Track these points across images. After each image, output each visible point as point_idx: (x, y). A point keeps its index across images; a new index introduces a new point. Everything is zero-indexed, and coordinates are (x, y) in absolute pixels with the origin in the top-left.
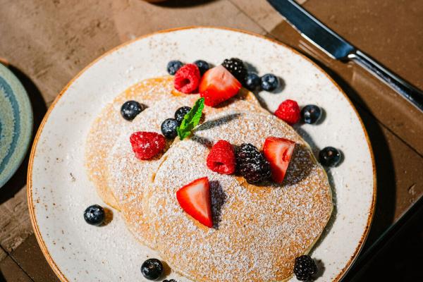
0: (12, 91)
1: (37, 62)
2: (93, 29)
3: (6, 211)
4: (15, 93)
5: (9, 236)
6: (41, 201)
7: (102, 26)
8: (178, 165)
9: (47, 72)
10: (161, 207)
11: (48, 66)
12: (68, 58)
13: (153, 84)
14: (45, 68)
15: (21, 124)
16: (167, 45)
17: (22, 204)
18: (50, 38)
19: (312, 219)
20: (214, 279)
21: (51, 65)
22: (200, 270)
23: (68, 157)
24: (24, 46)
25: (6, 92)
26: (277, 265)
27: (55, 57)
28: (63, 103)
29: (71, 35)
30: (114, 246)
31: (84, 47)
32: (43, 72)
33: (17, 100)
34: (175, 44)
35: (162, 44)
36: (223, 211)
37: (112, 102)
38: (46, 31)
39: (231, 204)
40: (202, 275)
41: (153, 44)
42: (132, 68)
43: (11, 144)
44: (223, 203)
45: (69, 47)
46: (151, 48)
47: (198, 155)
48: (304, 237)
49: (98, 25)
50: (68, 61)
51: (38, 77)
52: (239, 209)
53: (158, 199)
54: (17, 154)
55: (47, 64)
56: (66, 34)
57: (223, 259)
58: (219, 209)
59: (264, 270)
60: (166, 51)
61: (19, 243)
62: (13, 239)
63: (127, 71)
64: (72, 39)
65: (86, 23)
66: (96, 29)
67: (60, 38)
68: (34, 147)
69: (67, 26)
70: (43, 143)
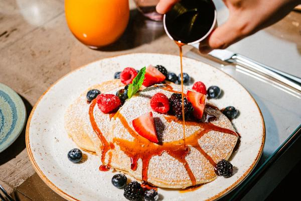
0: (9, 97)
1: (24, 86)
2: (60, 66)
3: (11, 166)
4: (11, 98)
5: (15, 179)
6: (37, 150)
7: (66, 64)
8: (131, 110)
9: (31, 91)
10: (122, 133)
11: (32, 87)
12: (45, 82)
13: (107, 84)
14: (29, 89)
15: (18, 114)
16: (113, 65)
17: (22, 161)
18: (31, 73)
19: (225, 142)
20: (163, 178)
21: (34, 87)
22: (153, 173)
23: (52, 129)
24: (14, 79)
25: (5, 99)
26: (205, 169)
27: (36, 82)
28: (46, 99)
29: (45, 70)
30: (91, 173)
31: (55, 76)
32: (28, 91)
33: (14, 101)
34: (118, 64)
35: (109, 64)
36: (164, 134)
37: (79, 96)
38: (28, 70)
39: (169, 130)
40: (155, 176)
41: (104, 64)
42: (90, 79)
43: (12, 126)
44: (163, 129)
45: (45, 77)
46: (101, 67)
47: (143, 104)
48: (221, 152)
49: (64, 64)
50: (45, 84)
51: (26, 93)
52: (175, 133)
53: (119, 129)
54: (17, 129)
55: (31, 86)
56: (42, 70)
57: (168, 164)
58: (162, 133)
59: (197, 172)
60: (112, 69)
61: (22, 183)
62: (18, 180)
63: (87, 81)
64: (46, 73)
65: (55, 63)
66: (62, 66)
67: (39, 73)
68: (28, 122)
69: (43, 66)
70: (35, 120)
